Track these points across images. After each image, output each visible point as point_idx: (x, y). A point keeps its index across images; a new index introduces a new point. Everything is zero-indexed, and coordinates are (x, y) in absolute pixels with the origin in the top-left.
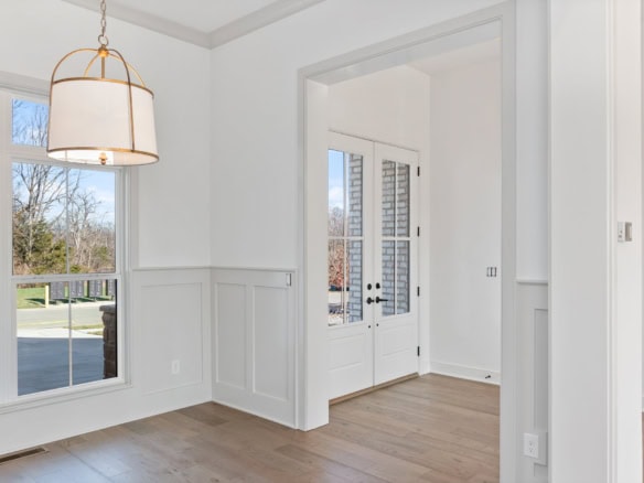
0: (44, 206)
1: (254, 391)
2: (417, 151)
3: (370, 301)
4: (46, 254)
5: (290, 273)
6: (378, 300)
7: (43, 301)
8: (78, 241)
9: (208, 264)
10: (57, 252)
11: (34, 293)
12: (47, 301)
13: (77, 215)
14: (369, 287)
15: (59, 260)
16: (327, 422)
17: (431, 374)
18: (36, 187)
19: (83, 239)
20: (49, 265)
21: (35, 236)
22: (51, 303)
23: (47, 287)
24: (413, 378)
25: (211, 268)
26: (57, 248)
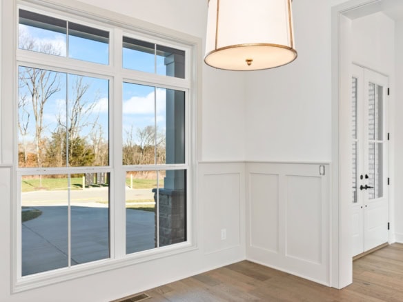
0: (79, 129)
1: (286, 255)
2: (387, 76)
3: (362, 188)
4: (80, 158)
5: (323, 166)
6: (367, 187)
7: (81, 186)
8: (96, 150)
9: (243, 159)
10: (87, 157)
11: (77, 181)
12: (84, 186)
13: (95, 135)
14: (362, 177)
15: (88, 161)
16: (351, 282)
17: (396, 243)
18: (75, 118)
19: (99, 150)
20: (82, 164)
21: (74, 147)
22: (86, 187)
23: (84, 177)
24: (385, 246)
25: (245, 162)
26: (87, 154)
